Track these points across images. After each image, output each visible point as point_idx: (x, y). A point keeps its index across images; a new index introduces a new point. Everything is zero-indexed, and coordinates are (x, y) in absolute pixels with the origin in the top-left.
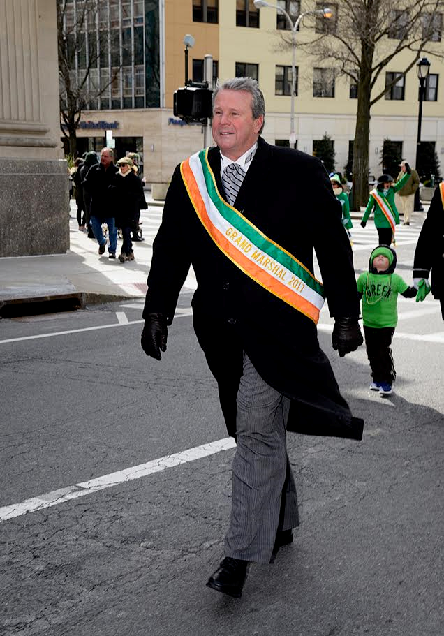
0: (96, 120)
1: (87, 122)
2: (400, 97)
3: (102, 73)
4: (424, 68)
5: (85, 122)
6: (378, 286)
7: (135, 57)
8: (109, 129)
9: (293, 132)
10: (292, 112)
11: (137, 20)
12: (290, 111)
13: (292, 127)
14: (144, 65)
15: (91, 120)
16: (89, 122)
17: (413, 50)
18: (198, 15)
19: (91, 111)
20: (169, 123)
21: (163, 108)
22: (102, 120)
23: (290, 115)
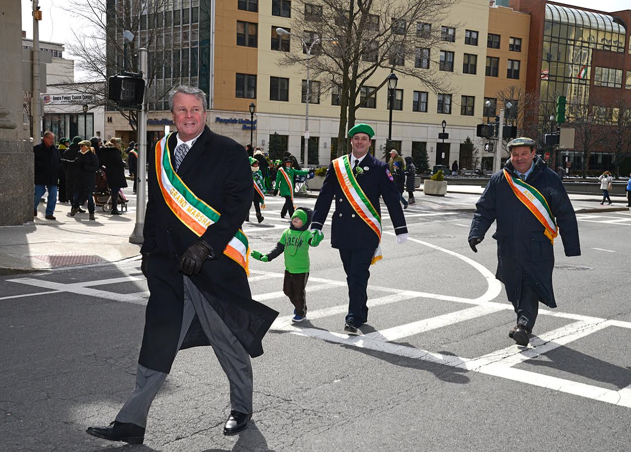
0: (160, 118)
1: (153, 119)
2: (399, 108)
3: (166, 82)
4: (393, 82)
5: (152, 119)
6: (293, 238)
7: (191, 68)
8: (167, 125)
9: (308, 130)
10: (307, 115)
11: (194, 44)
12: (305, 114)
13: (307, 126)
14: (198, 77)
15: (157, 118)
16: (155, 119)
17: (383, 67)
18: (241, 41)
19: (156, 111)
20: (216, 121)
21: (212, 109)
22: (165, 117)
23: (305, 117)
